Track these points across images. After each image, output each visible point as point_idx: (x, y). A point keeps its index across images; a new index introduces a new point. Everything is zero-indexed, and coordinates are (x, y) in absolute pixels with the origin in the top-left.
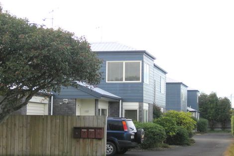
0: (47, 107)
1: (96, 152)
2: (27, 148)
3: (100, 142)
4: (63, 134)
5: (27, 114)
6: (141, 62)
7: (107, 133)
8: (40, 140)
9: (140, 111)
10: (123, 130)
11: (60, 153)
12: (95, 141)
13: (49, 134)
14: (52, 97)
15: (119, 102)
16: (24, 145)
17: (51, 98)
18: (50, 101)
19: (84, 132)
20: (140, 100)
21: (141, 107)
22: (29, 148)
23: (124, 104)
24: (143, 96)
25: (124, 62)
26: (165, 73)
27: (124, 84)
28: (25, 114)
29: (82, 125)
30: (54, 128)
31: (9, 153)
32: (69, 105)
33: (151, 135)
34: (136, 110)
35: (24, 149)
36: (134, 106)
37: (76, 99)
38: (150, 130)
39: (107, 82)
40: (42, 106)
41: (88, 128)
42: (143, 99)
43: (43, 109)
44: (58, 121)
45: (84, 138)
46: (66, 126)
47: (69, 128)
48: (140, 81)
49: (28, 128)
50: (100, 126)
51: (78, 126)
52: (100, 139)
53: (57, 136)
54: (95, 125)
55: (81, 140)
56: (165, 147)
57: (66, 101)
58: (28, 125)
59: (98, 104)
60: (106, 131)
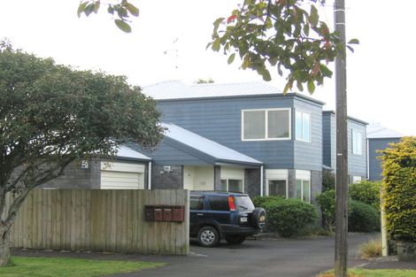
0: (143, 177)
1: (175, 241)
2: (86, 236)
3: (179, 227)
4: (132, 215)
5: (102, 188)
6: (290, 109)
7: (191, 213)
8: (103, 223)
9: (290, 182)
10: (229, 210)
11: (129, 242)
12: (173, 225)
13: (114, 215)
14: (150, 164)
15: (260, 169)
16: (83, 231)
17: (148, 165)
18: (147, 169)
19: (158, 213)
20: (290, 166)
21: (291, 176)
22: (89, 235)
23: (268, 171)
24: (293, 160)
25: (267, 110)
26: (365, 124)
27: (266, 142)
28: (97, 188)
29: (157, 203)
30: (120, 207)
31: (64, 242)
32: (173, 174)
33: (291, 217)
34: (284, 181)
35: (83, 236)
36: (281, 174)
37: (182, 166)
38: (288, 209)
39: (243, 140)
40: (136, 176)
41: (163, 207)
42: (293, 165)
43: (137, 181)
44: (126, 197)
45: (159, 221)
46: (135, 204)
47: (141, 208)
48: (290, 138)
49: (88, 207)
50: (180, 204)
51: (151, 204)
52: (180, 222)
53: (125, 217)
54: (174, 203)
55: (156, 224)
56: (323, 235)
57: (168, 168)
58: (88, 204)
59: (220, 172)
60: (188, 211)
